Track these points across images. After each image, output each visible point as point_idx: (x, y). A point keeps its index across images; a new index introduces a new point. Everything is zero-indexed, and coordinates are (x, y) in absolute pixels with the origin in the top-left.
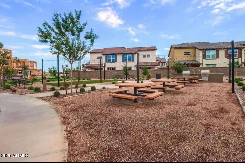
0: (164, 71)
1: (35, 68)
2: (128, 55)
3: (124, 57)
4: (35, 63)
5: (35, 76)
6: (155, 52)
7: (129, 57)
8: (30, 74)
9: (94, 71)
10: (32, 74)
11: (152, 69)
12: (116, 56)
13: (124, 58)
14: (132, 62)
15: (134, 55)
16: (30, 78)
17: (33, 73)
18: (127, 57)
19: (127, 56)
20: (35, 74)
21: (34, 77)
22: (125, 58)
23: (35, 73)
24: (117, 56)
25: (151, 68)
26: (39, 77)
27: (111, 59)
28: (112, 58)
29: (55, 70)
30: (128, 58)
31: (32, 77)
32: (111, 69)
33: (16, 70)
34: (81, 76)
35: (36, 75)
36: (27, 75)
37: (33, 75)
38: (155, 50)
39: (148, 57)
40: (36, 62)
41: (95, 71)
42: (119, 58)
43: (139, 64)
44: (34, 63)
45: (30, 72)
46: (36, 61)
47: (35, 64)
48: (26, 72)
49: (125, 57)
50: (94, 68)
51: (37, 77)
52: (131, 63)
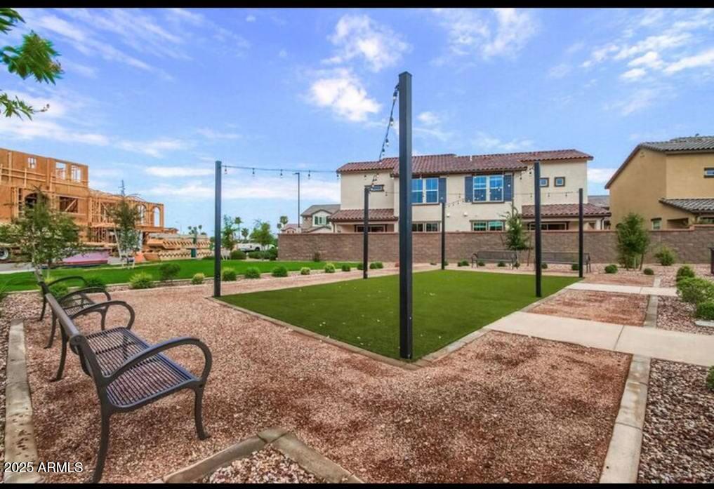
0: (669, 237)
1: (157, 224)
2: (488, 179)
3: (474, 184)
4: (159, 208)
5: (163, 248)
6: (586, 166)
7: (492, 183)
8: (144, 242)
9: (354, 233)
10: (150, 242)
11: (569, 230)
12: (443, 182)
13: (474, 189)
14: (503, 203)
15: (513, 175)
16: (145, 256)
17: (153, 238)
18: (485, 186)
19: (484, 181)
20: (161, 242)
21: (160, 253)
22: (478, 187)
23: (160, 239)
24: (445, 179)
25: (570, 224)
26: (175, 252)
27: (424, 191)
28: (427, 189)
29: (232, 228)
30: (488, 188)
31: (153, 253)
32: (425, 227)
33: (101, 228)
34: (324, 252)
35: (166, 246)
36: (135, 247)
37: (153, 247)
38: (586, 161)
39: (555, 186)
40: (160, 205)
41: (357, 233)
42: (455, 186)
43: (543, 212)
44: (154, 207)
45: (144, 235)
46: (162, 203)
47: (157, 210)
48: (130, 235)
49: (476, 185)
50: (355, 226)
51: (170, 252)
52: (502, 205)
